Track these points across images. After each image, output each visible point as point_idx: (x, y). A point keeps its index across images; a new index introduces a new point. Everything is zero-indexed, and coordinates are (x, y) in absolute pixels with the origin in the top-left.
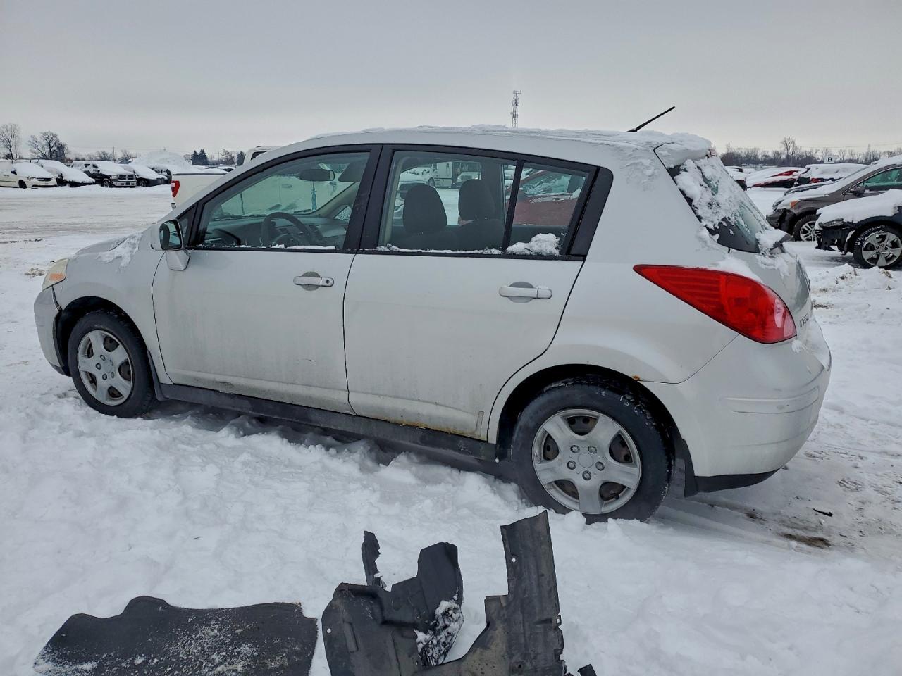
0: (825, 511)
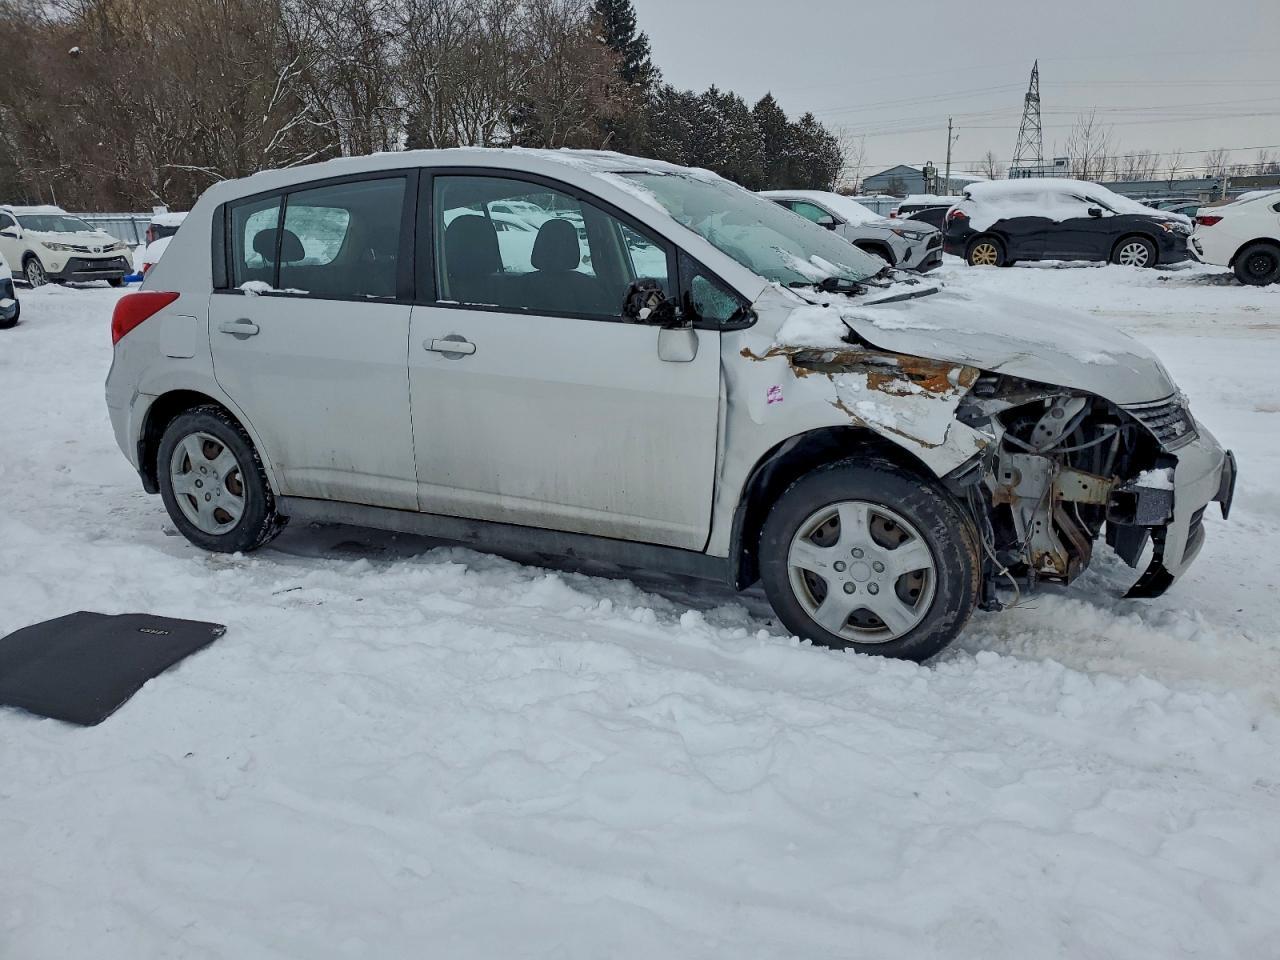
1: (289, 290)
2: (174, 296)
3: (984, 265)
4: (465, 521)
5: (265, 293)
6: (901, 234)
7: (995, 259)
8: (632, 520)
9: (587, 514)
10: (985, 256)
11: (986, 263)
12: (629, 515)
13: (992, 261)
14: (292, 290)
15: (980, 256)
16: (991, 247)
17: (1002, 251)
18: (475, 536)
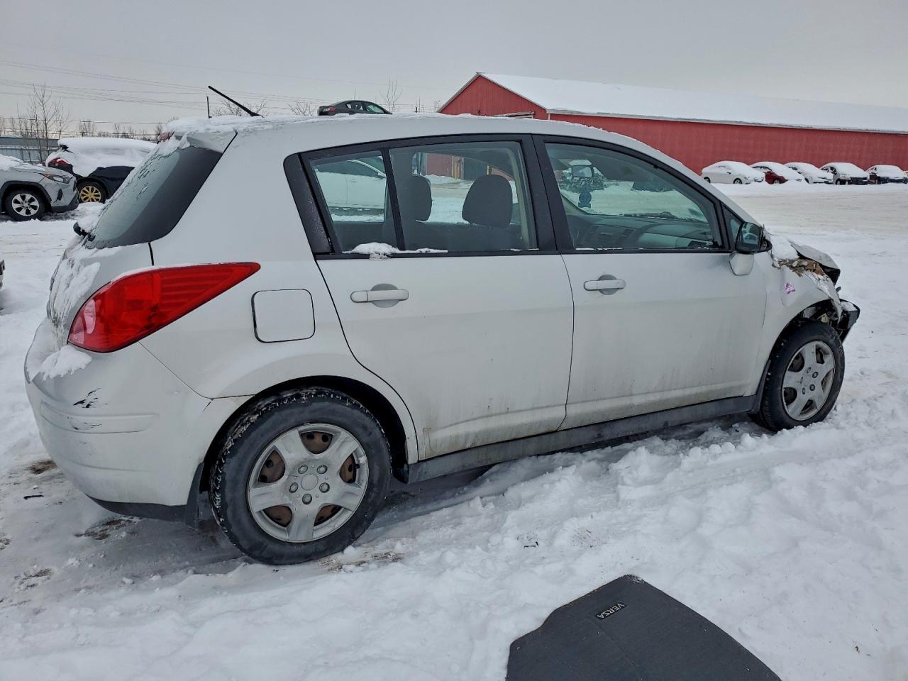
0: (31, 499)
1: (424, 250)
2: (251, 268)
3: (91, 203)
4: (594, 427)
5: (394, 256)
6: (51, 177)
7: (100, 198)
8: (713, 387)
9: (688, 392)
10: (91, 195)
11: (93, 201)
12: (711, 384)
13: (97, 200)
14: (426, 249)
15: (87, 195)
16: (95, 189)
17: (104, 192)
18: (600, 436)
